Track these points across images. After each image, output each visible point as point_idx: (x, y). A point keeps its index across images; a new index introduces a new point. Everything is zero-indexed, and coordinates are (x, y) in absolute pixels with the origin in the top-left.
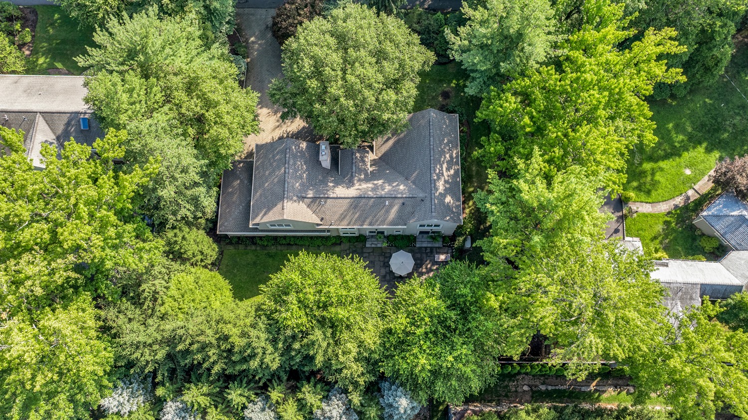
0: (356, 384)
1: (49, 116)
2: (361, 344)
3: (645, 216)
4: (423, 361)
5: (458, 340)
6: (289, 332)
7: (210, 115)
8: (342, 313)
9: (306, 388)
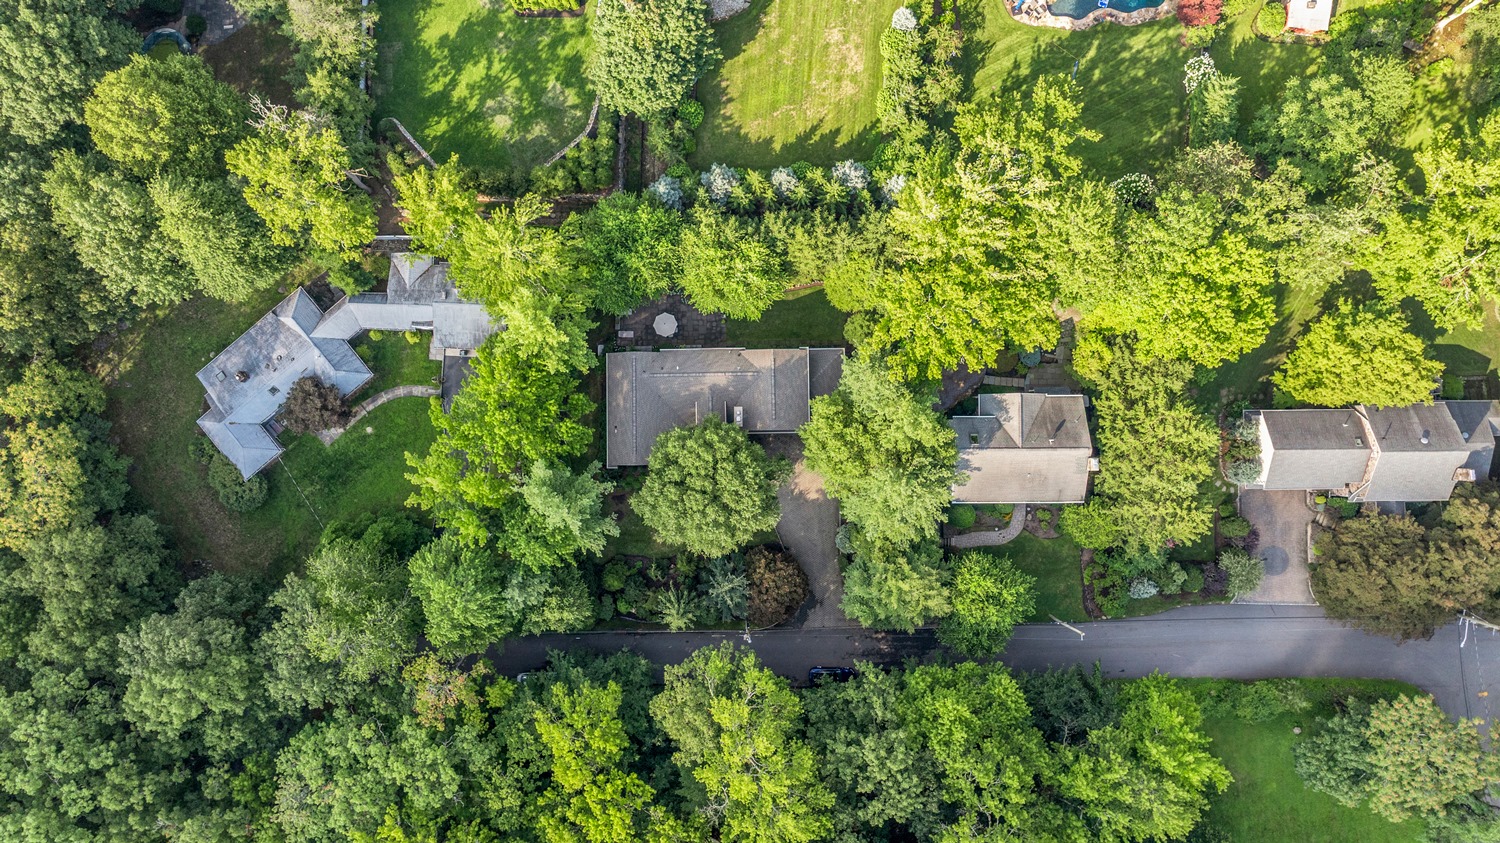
0: (703, 205)
1: (1010, 445)
2: (698, 234)
3: (420, 383)
4: (644, 216)
5: (616, 234)
6: (756, 238)
7: (838, 427)
8: (711, 252)
9: (745, 202)
